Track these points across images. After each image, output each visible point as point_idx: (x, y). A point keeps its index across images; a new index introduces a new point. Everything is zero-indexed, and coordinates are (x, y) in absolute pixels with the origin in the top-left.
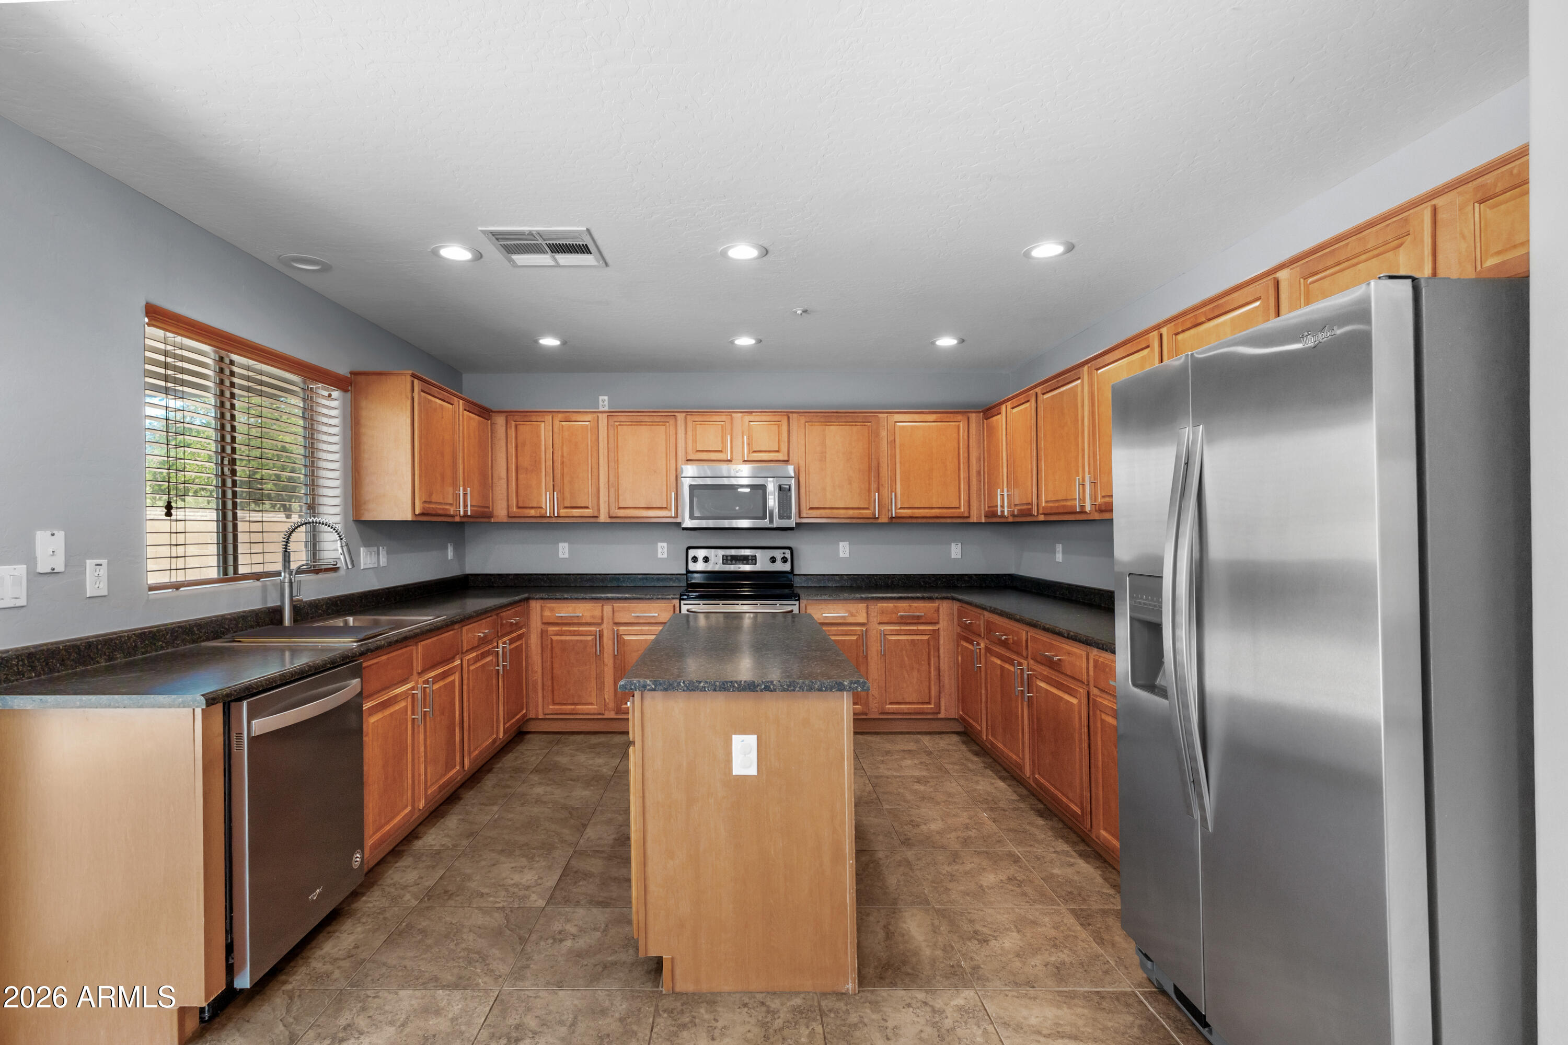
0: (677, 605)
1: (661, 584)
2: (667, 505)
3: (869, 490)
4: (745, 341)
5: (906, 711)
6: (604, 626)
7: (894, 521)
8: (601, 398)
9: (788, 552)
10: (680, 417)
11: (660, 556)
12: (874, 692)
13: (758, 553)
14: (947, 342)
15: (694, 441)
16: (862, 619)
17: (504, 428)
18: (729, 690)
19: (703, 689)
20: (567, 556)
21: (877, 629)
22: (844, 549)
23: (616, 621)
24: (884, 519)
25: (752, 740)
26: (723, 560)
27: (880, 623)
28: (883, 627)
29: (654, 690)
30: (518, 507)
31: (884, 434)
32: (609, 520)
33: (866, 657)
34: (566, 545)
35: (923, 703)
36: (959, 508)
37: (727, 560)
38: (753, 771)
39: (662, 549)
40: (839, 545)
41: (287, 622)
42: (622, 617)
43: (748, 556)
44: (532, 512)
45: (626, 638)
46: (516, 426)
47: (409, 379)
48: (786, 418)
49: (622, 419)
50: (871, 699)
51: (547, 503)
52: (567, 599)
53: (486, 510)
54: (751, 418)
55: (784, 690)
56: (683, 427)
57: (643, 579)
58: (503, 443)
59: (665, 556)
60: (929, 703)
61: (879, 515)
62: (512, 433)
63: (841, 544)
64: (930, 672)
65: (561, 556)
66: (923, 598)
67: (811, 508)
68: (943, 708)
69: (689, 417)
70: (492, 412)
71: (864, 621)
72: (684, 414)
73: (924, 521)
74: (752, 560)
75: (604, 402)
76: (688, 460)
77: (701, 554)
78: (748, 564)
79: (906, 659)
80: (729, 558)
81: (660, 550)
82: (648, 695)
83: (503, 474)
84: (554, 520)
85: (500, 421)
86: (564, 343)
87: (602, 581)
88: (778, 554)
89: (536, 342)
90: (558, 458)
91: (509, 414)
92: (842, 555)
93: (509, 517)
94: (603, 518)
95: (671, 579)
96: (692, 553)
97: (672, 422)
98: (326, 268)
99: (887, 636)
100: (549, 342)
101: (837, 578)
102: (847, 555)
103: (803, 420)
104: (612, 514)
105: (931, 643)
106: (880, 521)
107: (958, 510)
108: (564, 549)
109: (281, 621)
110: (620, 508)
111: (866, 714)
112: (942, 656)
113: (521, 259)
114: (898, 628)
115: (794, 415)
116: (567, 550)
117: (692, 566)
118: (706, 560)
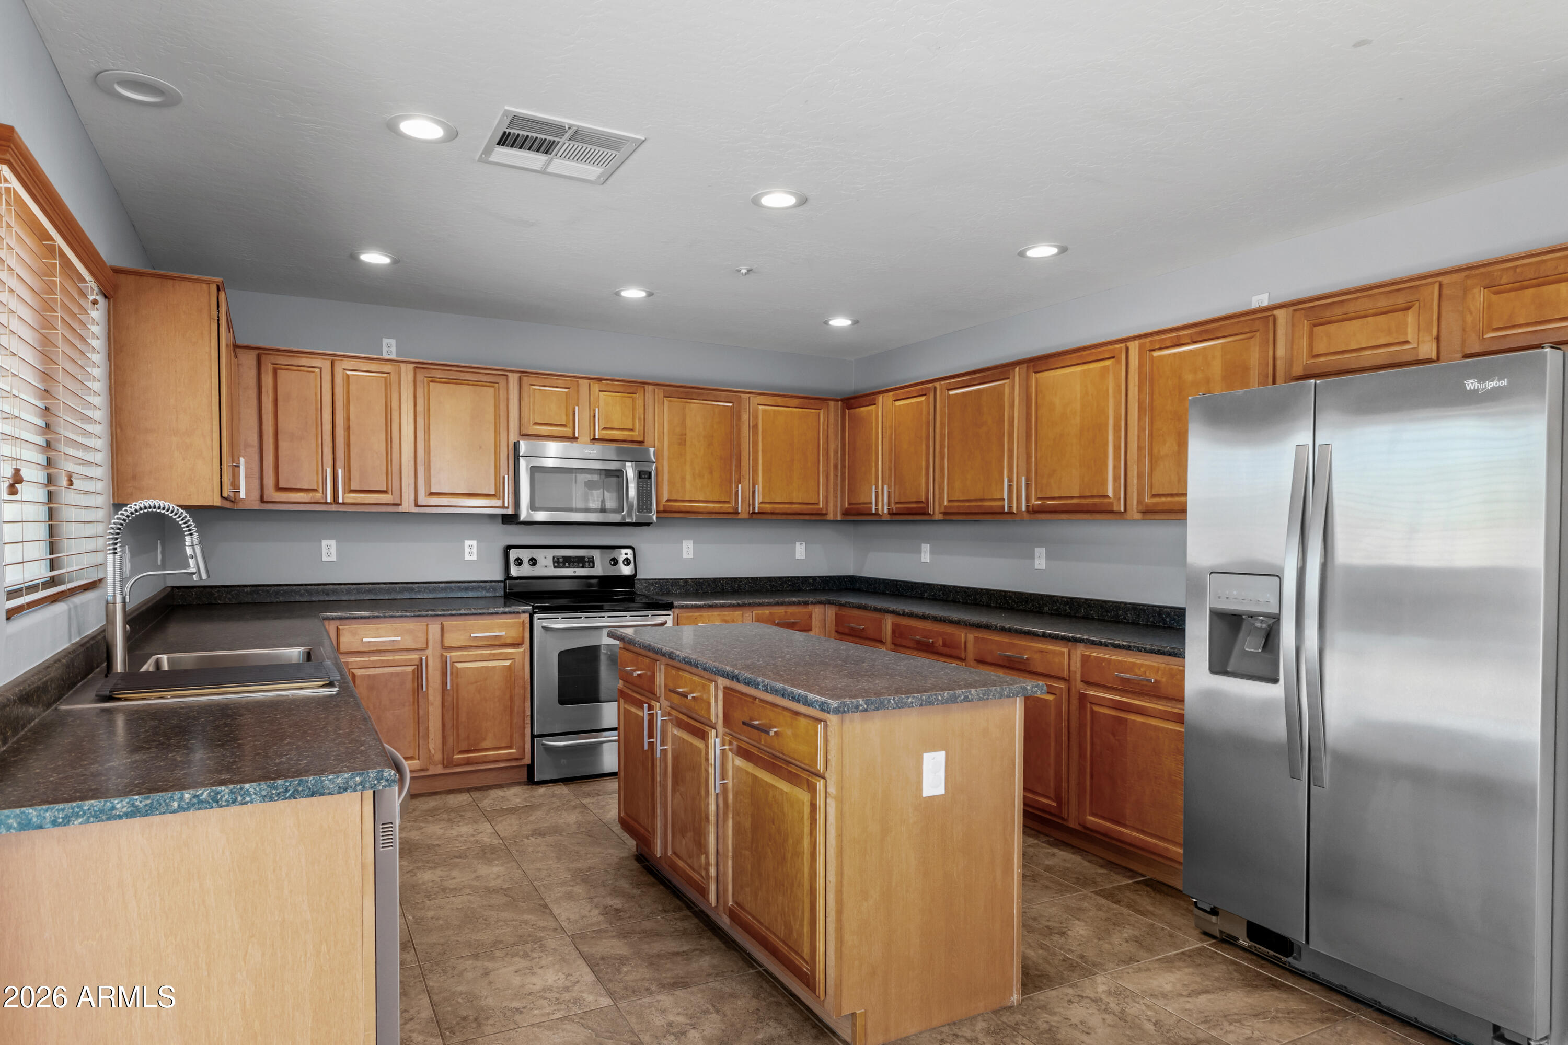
0: (527, 620)
1: (470, 595)
2: (496, 491)
3: (730, 481)
4: (633, 293)
6: (429, 652)
7: (757, 515)
8: (388, 340)
9: (629, 551)
10: (513, 379)
11: (467, 557)
13: (596, 554)
14: (840, 322)
15: (529, 411)
17: (253, 373)
20: (333, 558)
22: (688, 548)
23: (447, 644)
24: (744, 514)
26: (554, 562)
30: (275, 489)
31: (745, 417)
32: (410, 510)
34: (333, 543)
36: (818, 504)
37: (559, 562)
39: (471, 549)
40: (682, 543)
42: (452, 639)
43: (584, 557)
44: (301, 497)
45: (459, 665)
46: (274, 371)
47: (213, 289)
48: (643, 390)
49: (438, 374)
51: (327, 484)
52: (378, 617)
54: (602, 386)
56: (516, 391)
57: (446, 588)
58: (252, 393)
59: (474, 558)
61: (741, 510)
62: (267, 380)
63: (685, 543)
65: (325, 558)
66: (799, 604)
67: (668, 501)
69: (525, 379)
70: (237, 345)
72: (519, 375)
73: (782, 516)
74: (589, 562)
75: (389, 348)
76: (524, 435)
77: (525, 555)
78: (582, 566)
80: (561, 560)
81: (467, 550)
83: (253, 439)
84: (334, 508)
85: (248, 360)
86: (395, 262)
87: (389, 591)
88: (619, 555)
89: (354, 257)
91: (263, 352)
92: (685, 556)
93: (258, 502)
94: (403, 506)
95: (484, 589)
96: (513, 554)
97: (503, 383)
100: (375, 258)
101: (682, 583)
102: (691, 556)
103: (664, 395)
104: (418, 502)
106: (740, 516)
107: (816, 507)
108: (329, 549)
110: (429, 494)
115: (651, 388)
116: (333, 550)
117: (514, 571)
118: (532, 562)
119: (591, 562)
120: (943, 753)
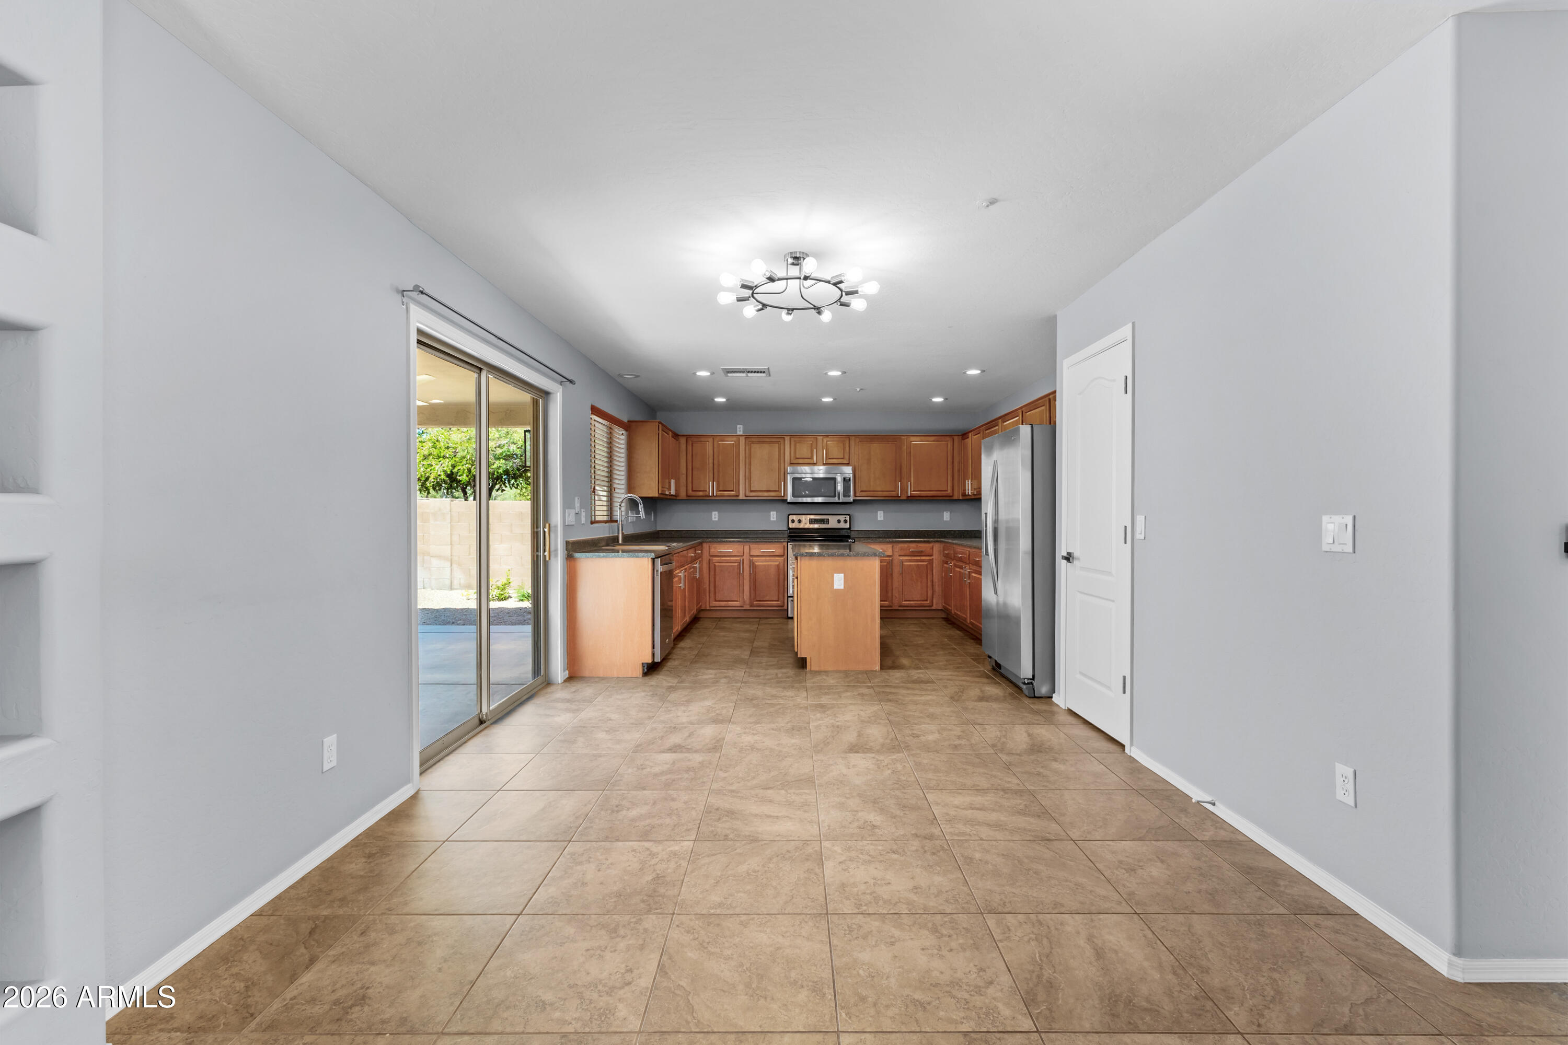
0: (786, 546)
1: (773, 536)
2: (779, 489)
3: (895, 481)
4: (827, 399)
5: (914, 605)
6: (744, 557)
7: (910, 498)
9: (848, 517)
10: (787, 439)
11: (772, 519)
12: (896, 594)
13: (830, 518)
14: (938, 400)
15: (795, 452)
16: (889, 553)
17: (685, 445)
18: (834, 556)
19: (824, 556)
20: (717, 519)
21: (897, 559)
22: (880, 515)
23: (751, 554)
24: (905, 498)
25: (842, 575)
26: (810, 522)
27: (900, 556)
28: (901, 558)
30: (693, 491)
31: (904, 448)
32: (745, 498)
33: (892, 574)
34: (717, 513)
35: (923, 601)
36: (947, 491)
37: (812, 522)
38: (842, 587)
39: (773, 516)
40: (877, 512)
41: (620, 542)
42: (754, 553)
43: (824, 519)
44: (701, 494)
45: (757, 564)
46: (692, 444)
47: (657, 424)
48: (848, 439)
49: (754, 440)
50: (894, 598)
51: (711, 489)
52: (724, 542)
54: (828, 439)
55: (855, 556)
56: (788, 445)
57: (761, 533)
58: (684, 453)
59: (775, 519)
60: (927, 600)
61: (900, 495)
62: (690, 447)
63: (879, 512)
64: (927, 583)
65: (712, 520)
66: (924, 542)
67: (862, 491)
68: (934, 603)
69: (792, 439)
70: (679, 436)
71: (890, 554)
72: (788, 437)
73: (927, 498)
75: (740, 430)
76: (791, 464)
77: (794, 517)
78: (824, 524)
79: (914, 575)
82: (803, 558)
83: (684, 472)
84: (713, 498)
85: (683, 440)
86: (727, 400)
87: (740, 533)
88: (842, 518)
89: (713, 400)
90: (716, 462)
91: (688, 437)
92: (879, 519)
93: (687, 496)
94: (742, 497)
95: (778, 533)
96: (791, 517)
97: (782, 441)
98: (637, 376)
99: (904, 563)
100: (720, 400)
101: (876, 532)
102: (882, 519)
103: (858, 440)
104: (747, 494)
105: (929, 566)
106: (901, 498)
108: (715, 516)
109: (618, 541)
110: (752, 491)
111: (891, 607)
112: (934, 574)
113: (730, 375)
114: (910, 559)
115: (853, 437)
116: (717, 516)
117: (792, 525)
118: (800, 521)
119: (827, 522)
120: (843, 575)
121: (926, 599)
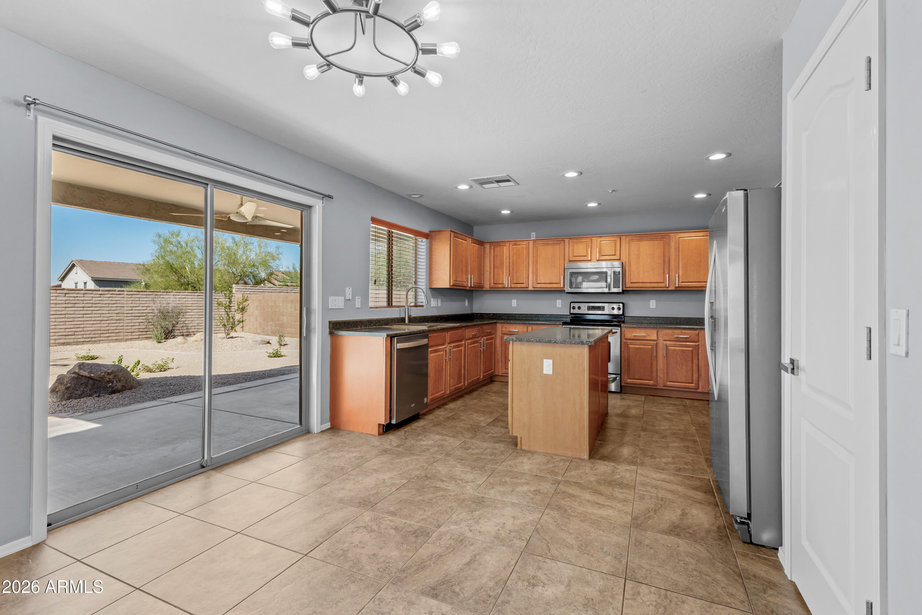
1: (558, 319)
2: (559, 282)
3: (664, 273)
4: (593, 205)
5: (678, 386)
7: (678, 289)
8: (532, 233)
9: (621, 304)
10: (567, 241)
11: (558, 306)
12: (660, 374)
13: (606, 305)
14: (700, 196)
15: (573, 252)
16: (654, 337)
17: (489, 249)
18: (541, 342)
20: (515, 306)
21: (661, 343)
22: (653, 304)
24: (672, 288)
25: (551, 361)
26: (588, 308)
27: (664, 340)
28: (665, 343)
29: (516, 341)
30: (494, 284)
31: (673, 244)
32: (533, 289)
33: (656, 357)
34: (515, 301)
35: (688, 383)
38: (551, 373)
39: (559, 303)
40: (649, 301)
41: (407, 321)
43: (601, 307)
44: (500, 286)
46: (494, 248)
47: (449, 232)
48: (619, 238)
49: (540, 243)
50: (659, 378)
51: (506, 282)
53: (481, 285)
54: (601, 239)
55: (561, 343)
56: (568, 246)
57: (549, 317)
58: (489, 255)
59: (560, 306)
60: (692, 383)
61: (669, 286)
62: (492, 251)
63: (651, 301)
64: (693, 367)
65: (513, 306)
66: (689, 328)
67: (631, 283)
68: (700, 386)
69: (570, 240)
70: (484, 242)
71: (656, 339)
72: (568, 239)
73: (696, 289)
74: (602, 308)
75: (533, 236)
76: (570, 261)
77: (576, 305)
78: (600, 310)
79: (679, 359)
80: (591, 307)
81: (558, 304)
82: (515, 343)
83: (488, 269)
84: (509, 289)
85: (487, 246)
86: (512, 212)
87: (531, 317)
88: (615, 306)
89: (500, 212)
90: (511, 262)
91: (491, 243)
92: (652, 307)
93: (490, 288)
94: (530, 288)
95: (563, 317)
96: (572, 305)
97: (562, 243)
99: (668, 347)
100: (506, 212)
101: (648, 318)
102: (654, 307)
103: (628, 239)
104: (534, 287)
105: (694, 352)
106: (670, 289)
108: (514, 303)
110: (538, 284)
111: (656, 386)
112: (700, 359)
113: (486, 186)
114: (675, 343)
115: (624, 237)
116: (515, 303)
117: (573, 311)
118: (579, 308)
119: (603, 308)
121: (691, 381)
